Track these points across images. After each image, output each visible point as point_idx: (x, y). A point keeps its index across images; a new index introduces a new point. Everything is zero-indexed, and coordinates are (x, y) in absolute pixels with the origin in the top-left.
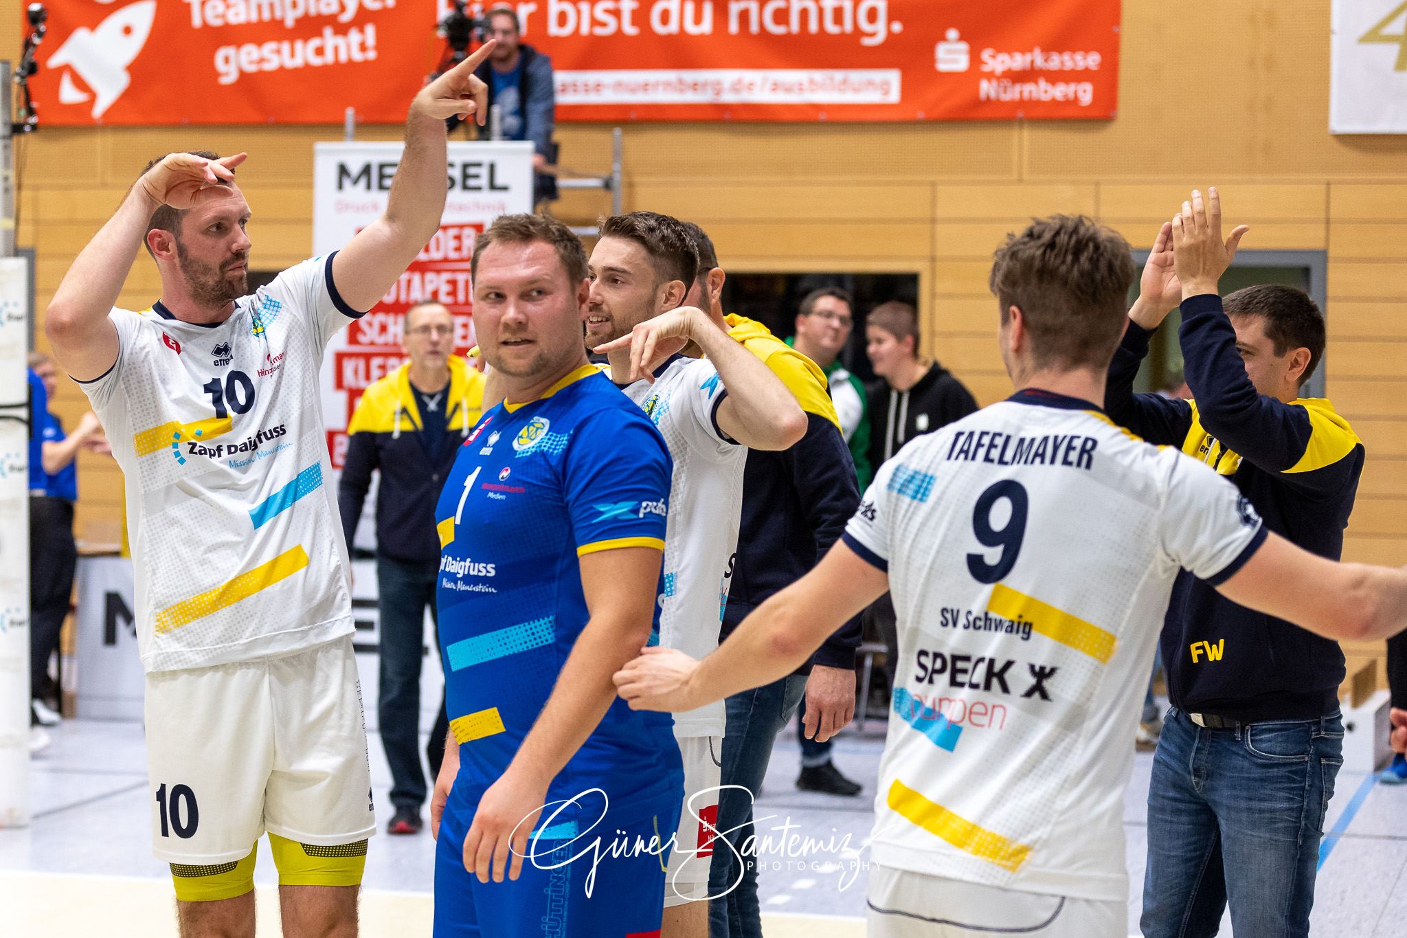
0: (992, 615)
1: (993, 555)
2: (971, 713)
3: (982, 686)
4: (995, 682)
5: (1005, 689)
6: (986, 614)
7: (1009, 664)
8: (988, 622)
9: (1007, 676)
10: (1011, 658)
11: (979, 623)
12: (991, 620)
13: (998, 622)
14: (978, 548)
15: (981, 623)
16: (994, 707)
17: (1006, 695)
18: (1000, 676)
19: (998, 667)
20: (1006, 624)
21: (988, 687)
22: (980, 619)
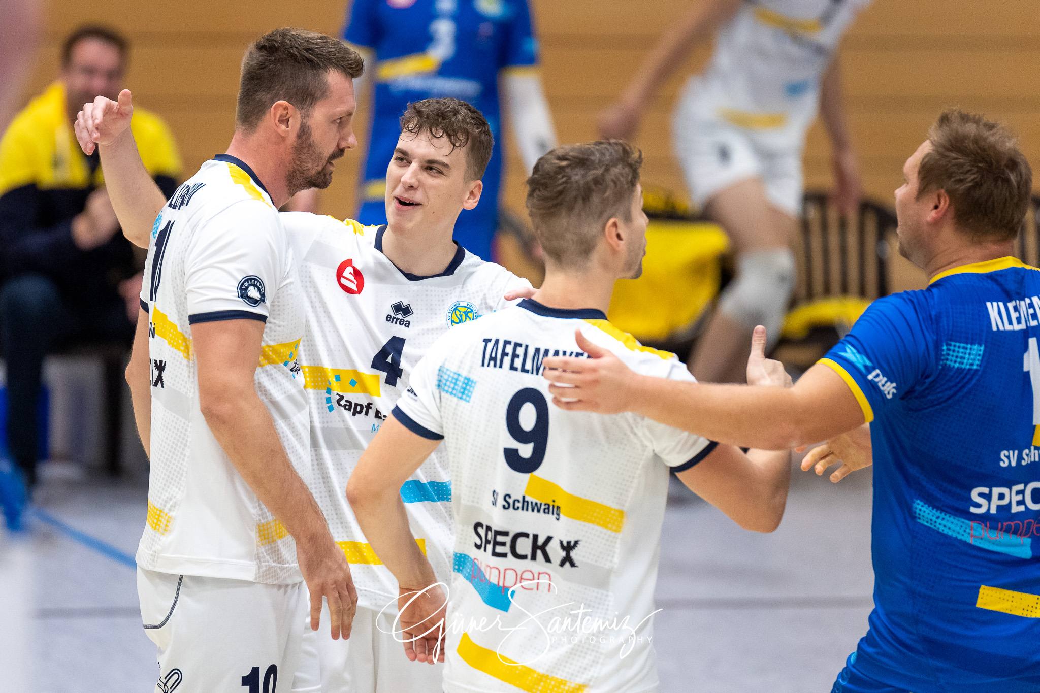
0: (527, 498)
1: (526, 451)
2: (521, 579)
3: (529, 556)
4: (539, 553)
5: (548, 559)
6: (524, 497)
7: (549, 539)
8: (525, 504)
9: (548, 549)
10: (551, 535)
11: (517, 504)
12: (527, 502)
13: (534, 504)
14: (513, 444)
15: (520, 505)
16: (539, 573)
17: (548, 564)
18: (543, 548)
19: (541, 541)
20: (543, 507)
21: (534, 557)
22: (519, 501)
